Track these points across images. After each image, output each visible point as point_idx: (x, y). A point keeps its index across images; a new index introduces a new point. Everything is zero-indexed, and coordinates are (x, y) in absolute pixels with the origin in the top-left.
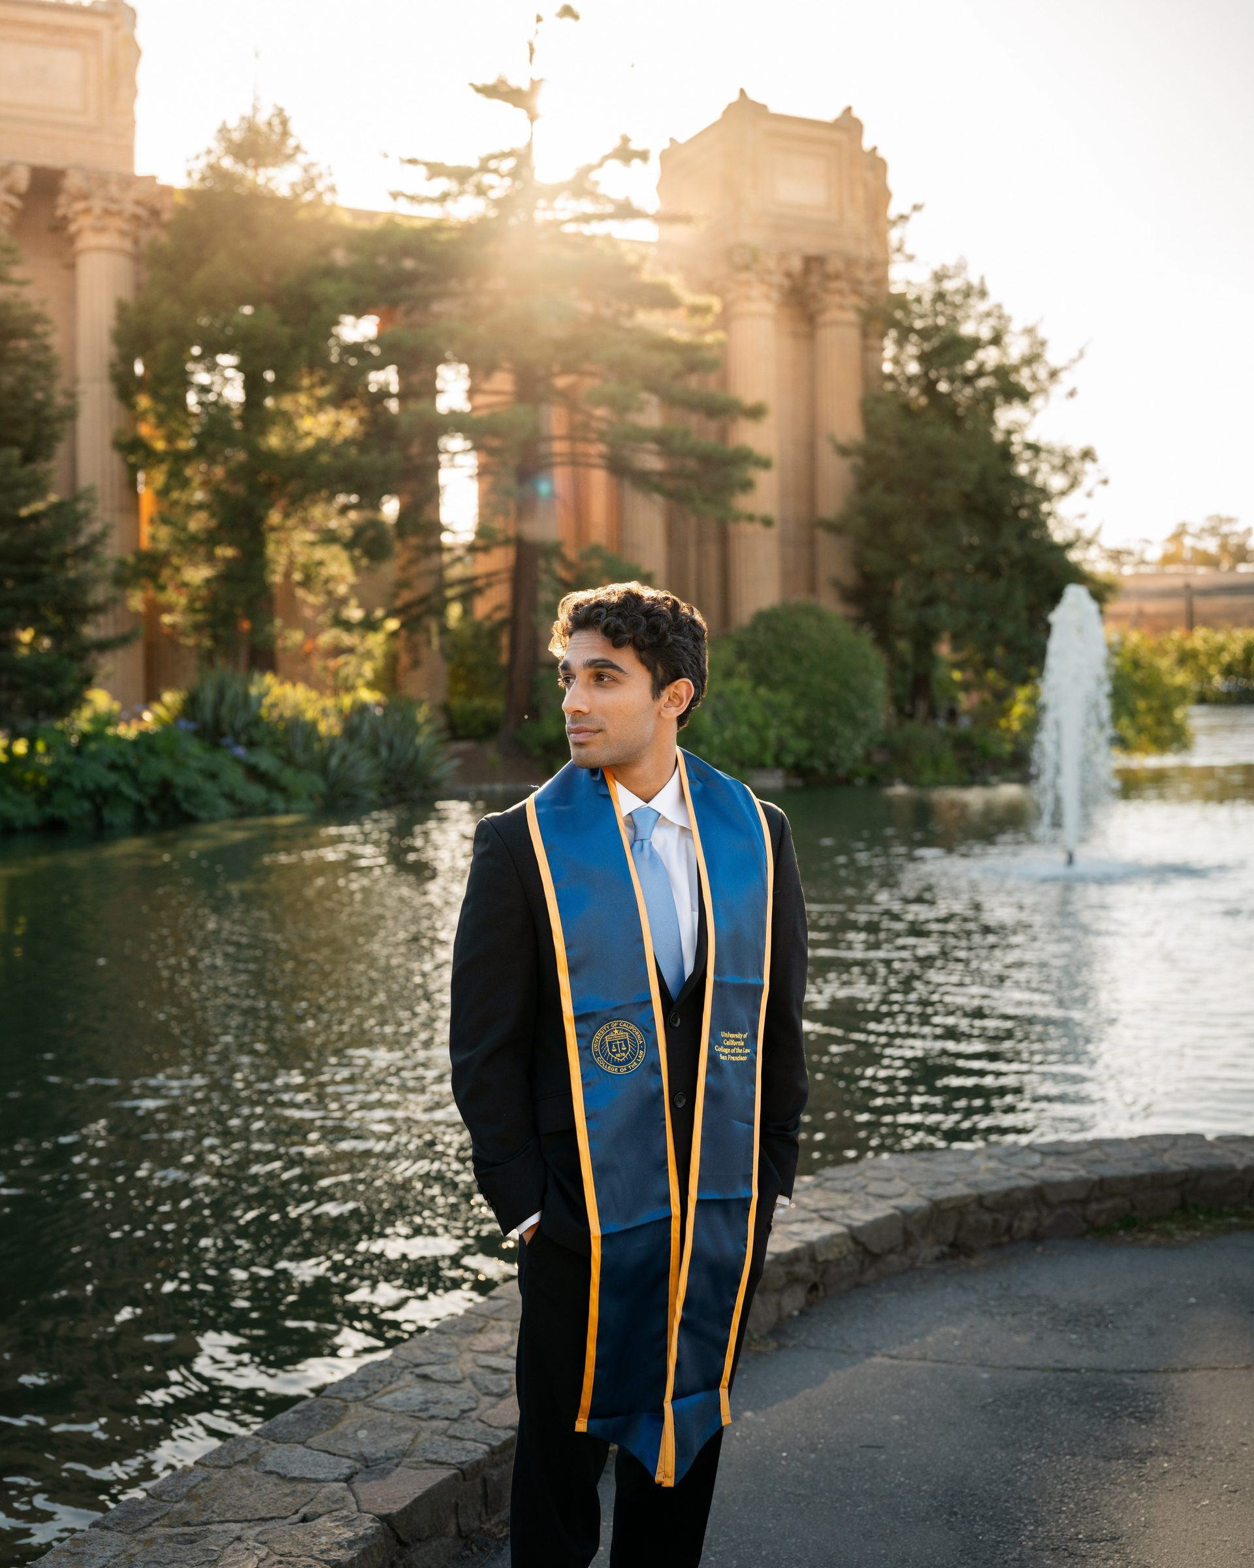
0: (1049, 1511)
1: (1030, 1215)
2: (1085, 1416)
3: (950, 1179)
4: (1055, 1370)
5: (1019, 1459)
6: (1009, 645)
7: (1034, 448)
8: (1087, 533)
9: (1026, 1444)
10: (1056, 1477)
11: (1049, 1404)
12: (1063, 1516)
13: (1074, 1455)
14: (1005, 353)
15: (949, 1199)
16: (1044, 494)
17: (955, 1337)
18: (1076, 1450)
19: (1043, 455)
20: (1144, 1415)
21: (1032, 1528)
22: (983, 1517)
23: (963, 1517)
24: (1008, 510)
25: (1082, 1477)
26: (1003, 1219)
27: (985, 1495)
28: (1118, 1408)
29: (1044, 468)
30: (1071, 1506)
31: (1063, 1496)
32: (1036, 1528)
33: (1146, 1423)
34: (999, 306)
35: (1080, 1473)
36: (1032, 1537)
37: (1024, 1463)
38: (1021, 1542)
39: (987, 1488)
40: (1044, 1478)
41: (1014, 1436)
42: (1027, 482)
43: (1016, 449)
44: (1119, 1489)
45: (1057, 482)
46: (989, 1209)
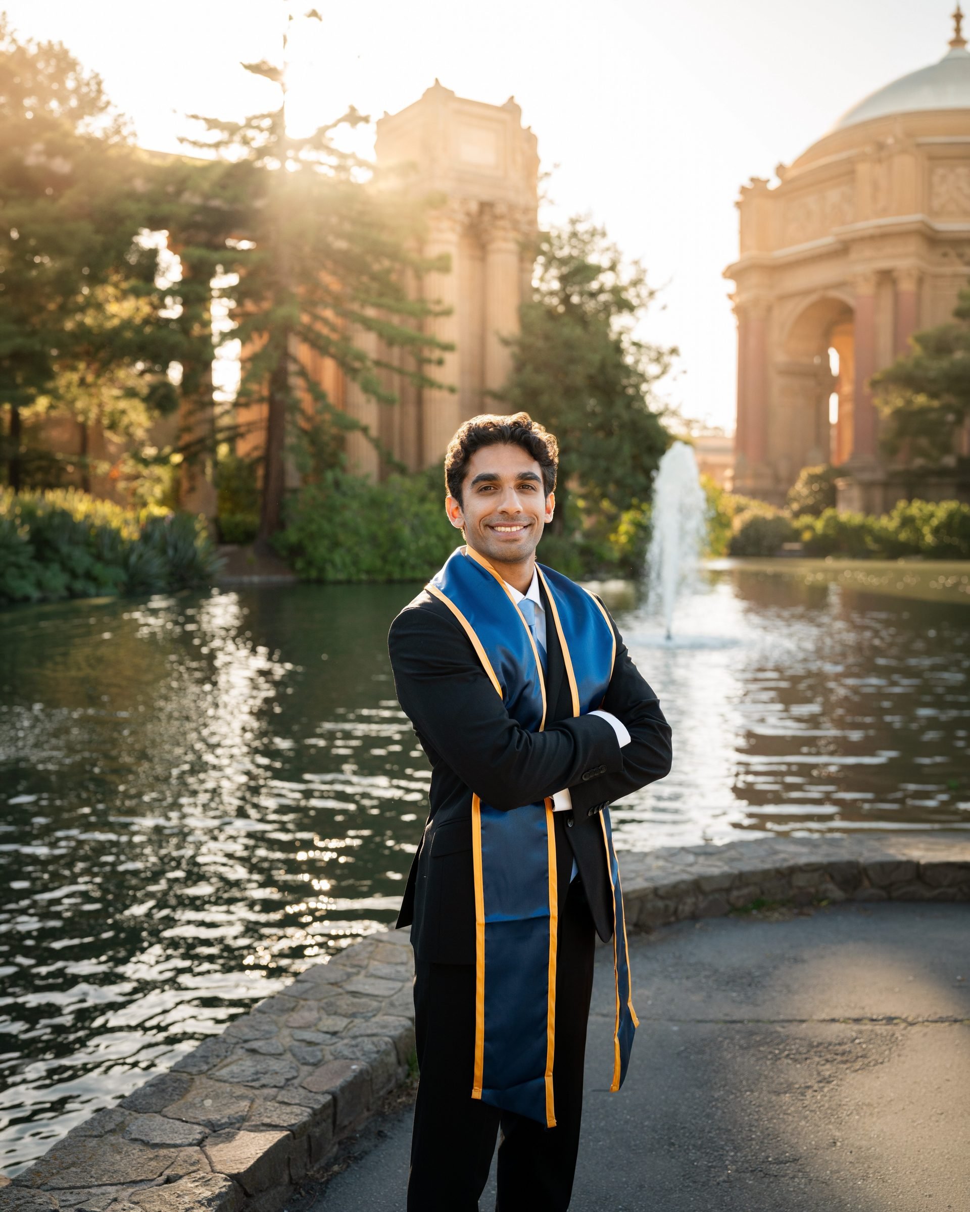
0: (743, 1139)
1: (690, 901)
2: (754, 1058)
3: (633, 875)
4: (726, 1022)
5: (713, 1097)
6: (619, 483)
7: (637, 345)
8: (672, 407)
9: (716, 1083)
10: (743, 1110)
11: (726, 1050)
12: (754, 1143)
13: (752, 1091)
14: (618, 276)
15: (634, 891)
16: (643, 378)
17: (648, 998)
18: (753, 1087)
19: (643, 350)
20: (798, 1056)
21: (732, 1154)
22: (694, 1146)
23: (680, 1146)
24: (618, 388)
25: (761, 1109)
26: (672, 904)
27: (693, 1127)
28: (777, 1052)
29: (644, 359)
30: (758, 1134)
31: (751, 1126)
32: (736, 1153)
33: (800, 1063)
34: (615, 244)
35: (760, 1106)
36: (734, 1162)
37: (717, 1100)
38: (726, 1166)
39: (693, 1121)
40: (733, 1111)
41: (706, 1077)
42: (631, 368)
43: (625, 344)
44: (790, 1118)
45: (652, 369)
46: (662, 898)
